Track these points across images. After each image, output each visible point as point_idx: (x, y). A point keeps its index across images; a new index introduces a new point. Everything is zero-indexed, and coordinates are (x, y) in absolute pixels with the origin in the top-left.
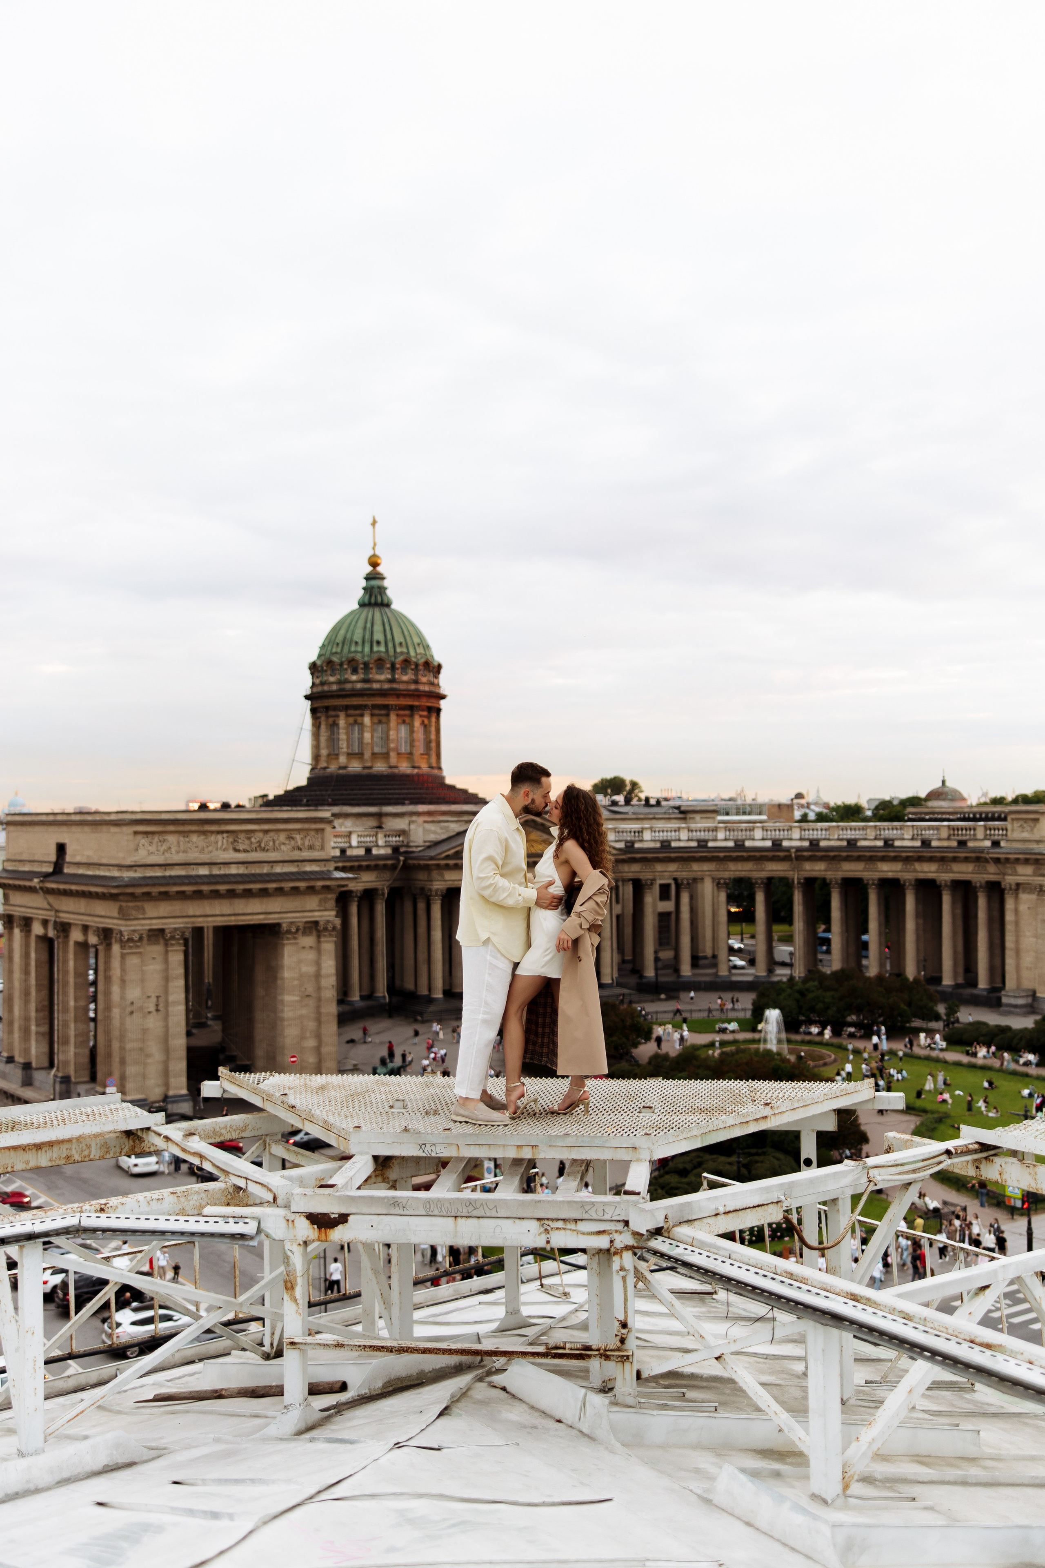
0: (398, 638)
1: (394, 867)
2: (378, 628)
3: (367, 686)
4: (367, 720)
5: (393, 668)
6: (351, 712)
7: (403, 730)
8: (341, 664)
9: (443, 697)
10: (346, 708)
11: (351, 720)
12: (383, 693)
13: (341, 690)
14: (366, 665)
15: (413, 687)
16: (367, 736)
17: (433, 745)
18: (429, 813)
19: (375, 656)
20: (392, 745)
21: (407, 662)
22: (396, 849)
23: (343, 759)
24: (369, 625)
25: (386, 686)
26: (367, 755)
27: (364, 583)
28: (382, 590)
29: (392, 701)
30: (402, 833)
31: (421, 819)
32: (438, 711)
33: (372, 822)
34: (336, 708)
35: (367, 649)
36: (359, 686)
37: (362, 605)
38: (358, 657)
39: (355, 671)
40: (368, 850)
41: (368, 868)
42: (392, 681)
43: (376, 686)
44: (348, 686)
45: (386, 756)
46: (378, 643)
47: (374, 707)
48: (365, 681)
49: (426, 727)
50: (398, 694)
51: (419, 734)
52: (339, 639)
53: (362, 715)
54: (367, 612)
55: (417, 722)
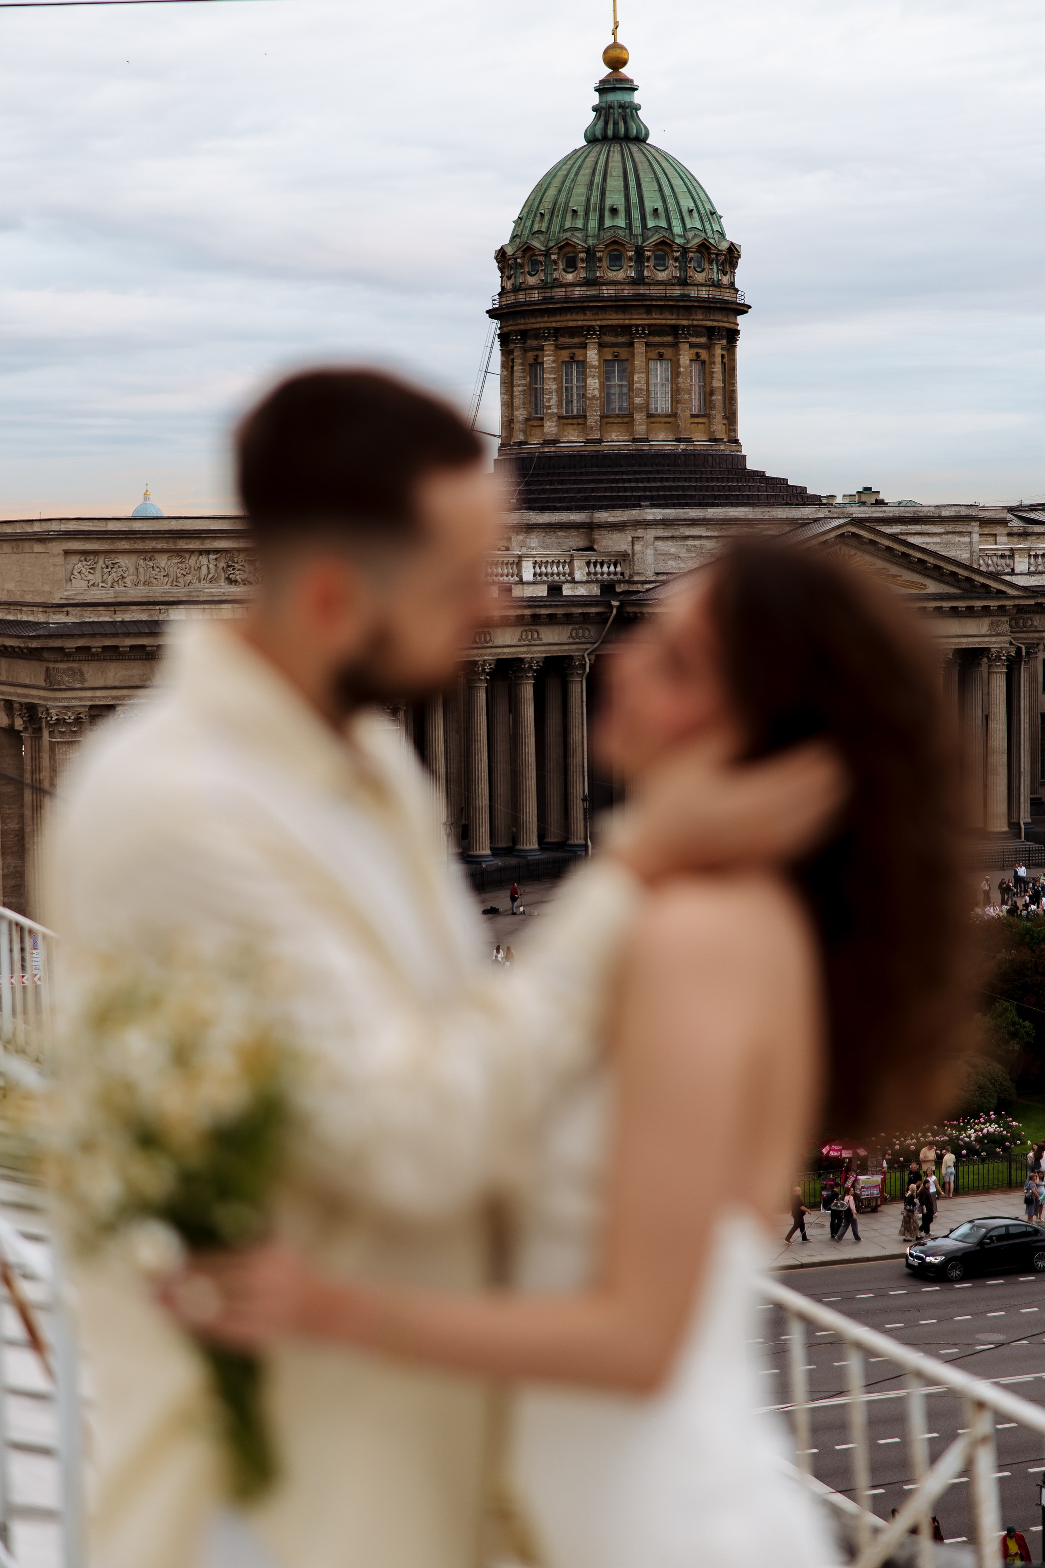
0: (652, 200)
1: (601, 619)
2: (615, 183)
3: (592, 292)
4: (592, 355)
5: (640, 257)
6: (563, 340)
7: (660, 372)
8: (547, 254)
9: (743, 309)
10: (557, 332)
11: (565, 355)
12: (620, 305)
13: (545, 300)
14: (590, 252)
15: (677, 291)
16: (593, 383)
17: (718, 398)
19: (607, 236)
20: (637, 400)
21: (665, 245)
22: (608, 588)
23: (550, 427)
24: (598, 179)
25: (627, 291)
26: (593, 418)
27: (595, 99)
28: (630, 111)
29: (639, 320)
30: (623, 558)
31: (652, 533)
32: (733, 335)
33: (576, 540)
34: (537, 334)
35: (593, 224)
36: (577, 292)
37: (592, 139)
38: (577, 239)
39: (571, 265)
40: (555, 589)
41: (552, 620)
42: (639, 281)
43: (608, 291)
44: (559, 293)
45: (627, 419)
46: (614, 211)
47: (605, 330)
48: (588, 283)
49: (704, 365)
50: (648, 306)
51: (692, 380)
52: (547, 205)
53: (584, 346)
54: (600, 152)
55: (685, 358)
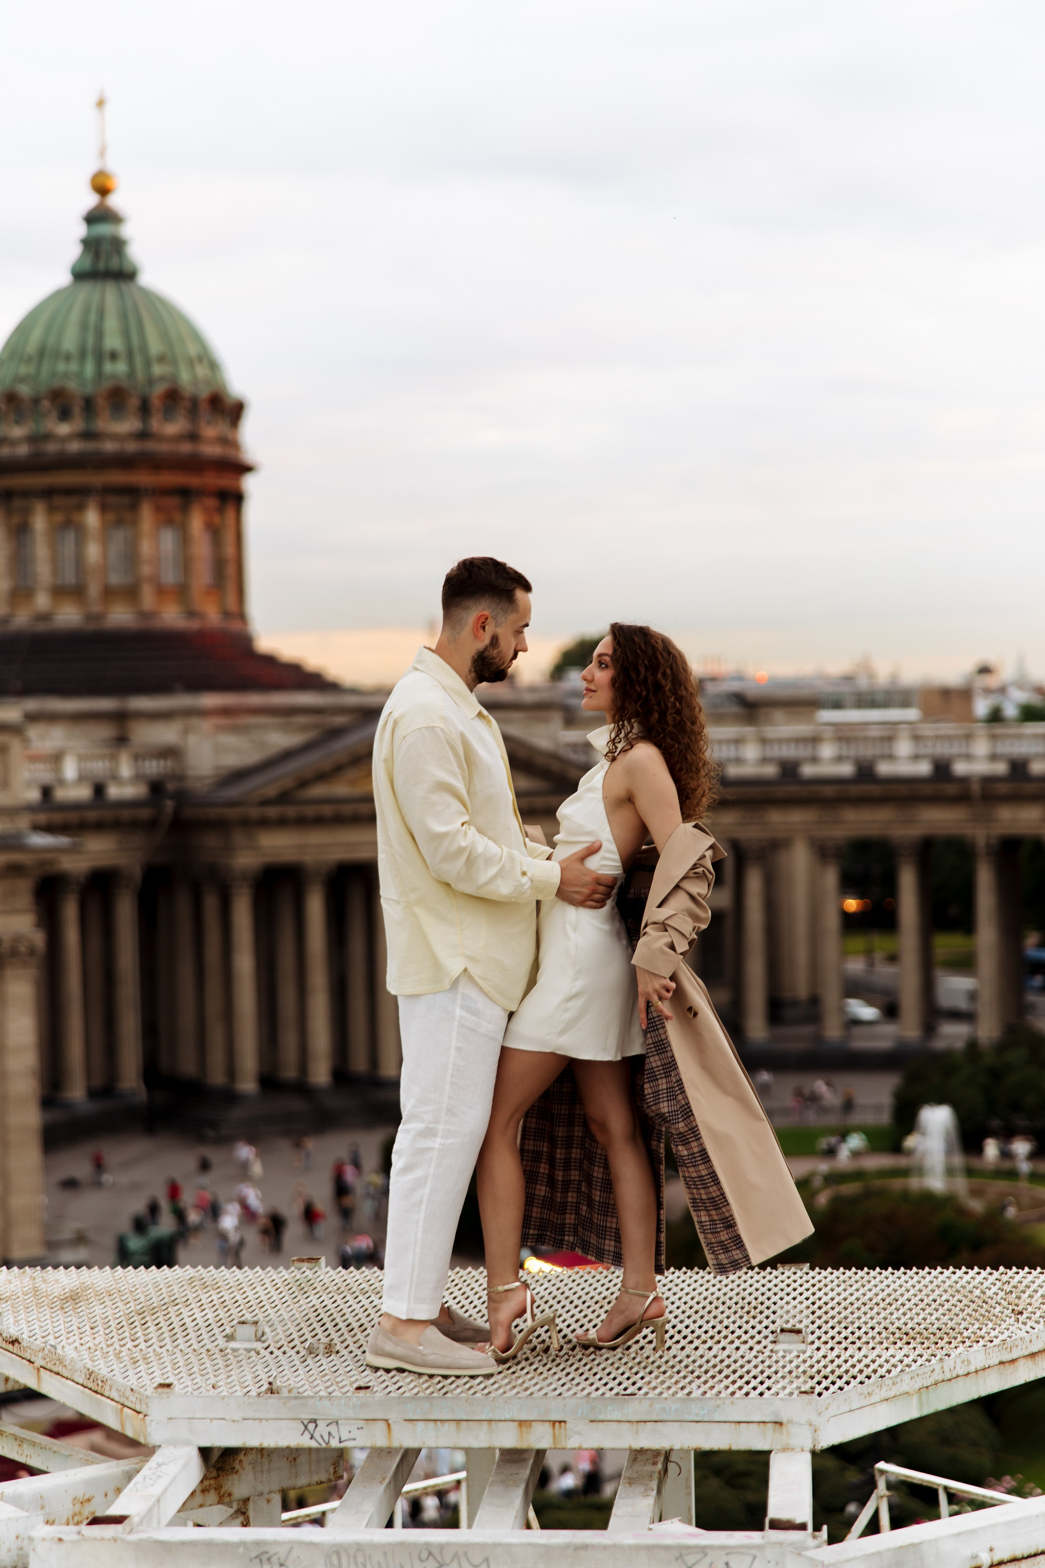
0: (155, 347)
1: (151, 825)
2: (111, 324)
3: (89, 446)
4: (92, 518)
5: (145, 409)
6: (59, 501)
7: (168, 540)
8: (36, 401)
9: (246, 469)
10: (48, 493)
11: (59, 518)
12: (123, 462)
13: (36, 455)
14: (88, 402)
15: (186, 448)
16: (93, 552)
17: (230, 568)
18: (226, 712)
19: (107, 385)
20: (145, 571)
21: (173, 396)
22: (156, 787)
23: (42, 601)
24: (93, 318)
25: (132, 447)
26: (94, 590)
27: (81, 230)
28: (118, 245)
29: (143, 478)
30: (170, 752)
31: (206, 725)
32: (237, 498)
33: (105, 731)
34: (27, 494)
35: (89, 369)
36: (75, 447)
37: (80, 275)
38: (72, 386)
39: (65, 414)
40: (99, 790)
41: (99, 827)
42: (143, 435)
43: (109, 447)
44: (51, 448)
45: (131, 593)
46: (113, 356)
47: (108, 490)
48: (88, 435)
49: (213, 532)
50: (155, 463)
51: (201, 547)
52: (32, 347)
53: (81, 508)
54: (89, 291)
55: (196, 522)
